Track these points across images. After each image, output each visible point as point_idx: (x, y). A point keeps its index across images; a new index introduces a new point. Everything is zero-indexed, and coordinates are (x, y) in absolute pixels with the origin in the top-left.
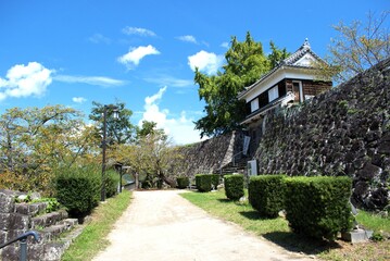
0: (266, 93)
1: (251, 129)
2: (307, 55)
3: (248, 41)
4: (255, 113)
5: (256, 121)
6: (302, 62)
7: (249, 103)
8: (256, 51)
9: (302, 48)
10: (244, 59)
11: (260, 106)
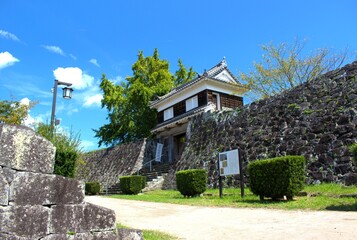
0: (183, 103)
1: (162, 137)
2: (225, 72)
3: (155, 56)
4: (170, 121)
5: (170, 128)
6: (220, 77)
7: (162, 112)
8: (162, 67)
9: (219, 65)
10: (150, 73)
11: (175, 115)
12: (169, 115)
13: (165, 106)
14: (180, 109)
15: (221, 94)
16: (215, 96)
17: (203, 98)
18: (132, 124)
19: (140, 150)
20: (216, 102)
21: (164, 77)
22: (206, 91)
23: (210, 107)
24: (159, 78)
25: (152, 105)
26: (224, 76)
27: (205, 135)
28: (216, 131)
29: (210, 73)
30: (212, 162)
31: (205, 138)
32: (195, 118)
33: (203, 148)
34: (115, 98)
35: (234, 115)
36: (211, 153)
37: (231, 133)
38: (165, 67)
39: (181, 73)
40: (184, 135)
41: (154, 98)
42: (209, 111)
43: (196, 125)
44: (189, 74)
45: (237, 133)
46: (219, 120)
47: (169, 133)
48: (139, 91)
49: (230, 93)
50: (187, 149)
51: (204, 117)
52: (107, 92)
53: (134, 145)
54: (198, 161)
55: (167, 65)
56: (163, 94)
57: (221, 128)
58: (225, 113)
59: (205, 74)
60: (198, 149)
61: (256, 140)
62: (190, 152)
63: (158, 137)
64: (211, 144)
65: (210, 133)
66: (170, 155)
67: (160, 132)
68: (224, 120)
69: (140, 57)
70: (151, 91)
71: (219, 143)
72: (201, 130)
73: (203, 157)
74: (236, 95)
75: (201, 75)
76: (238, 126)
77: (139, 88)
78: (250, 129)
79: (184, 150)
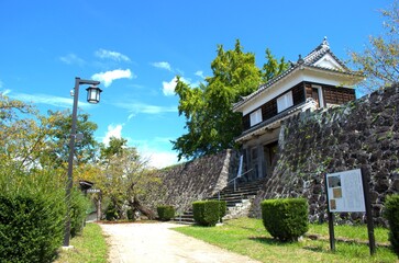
0: (273, 102)
1: (250, 147)
2: (327, 57)
3: (238, 50)
4: (259, 126)
5: (258, 136)
6: (321, 63)
7: (248, 115)
8: (247, 61)
9: (320, 48)
10: (233, 69)
11: (264, 118)
12: (256, 119)
13: (252, 108)
14: (269, 110)
15: (324, 86)
16: (316, 90)
17: (299, 94)
18: (214, 132)
19: (223, 164)
20: (317, 98)
21: (249, 73)
22: (302, 83)
23: (310, 105)
24: (243, 75)
25: (235, 107)
26: (326, 63)
27: (304, 143)
28: (319, 138)
29: (307, 59)
30: (316, 182)
31: (304, 147)
32: (289, 120)
33: (302, 162)
34: (192, 103)
35: (346, 112)
36: (313, 169)
37: (342, 139)
38: (251, 60)
39: (270, 66)
40: (276, 143)
41: (237, 99)
42: (308, 110)
43: (291, 131)
44: (281, 66)
45: (352, 139)
46: (324, 121)
47: (258, 141)
48: (218, 92)
49: (337, 84)
50: (281, 163)
51: (302, 119)
52: (183, 97)
53: (216, 157)
54: (296, 179)
55: (253, 58)
56: (248, 94)
57: (327, 133)
58: (331, 110)
59: (301, 61)
60: (295, 163)
61: (383, 149)
62: (284, 167)
63: (245, 147)
64: (313, 156)
65: (312, 141)
66: (260, 169)
67: (246, 141)
68: (330, 120)
69: (220, 52)
70: (234, 91)
71: (325, 153)
72: (298, 136)
73: (303, 175)
74: (346, 86)
75: (295, 63)
76: (352, 128)
77: (218, 88)
78: (373, 132)
79: (276, 164)
